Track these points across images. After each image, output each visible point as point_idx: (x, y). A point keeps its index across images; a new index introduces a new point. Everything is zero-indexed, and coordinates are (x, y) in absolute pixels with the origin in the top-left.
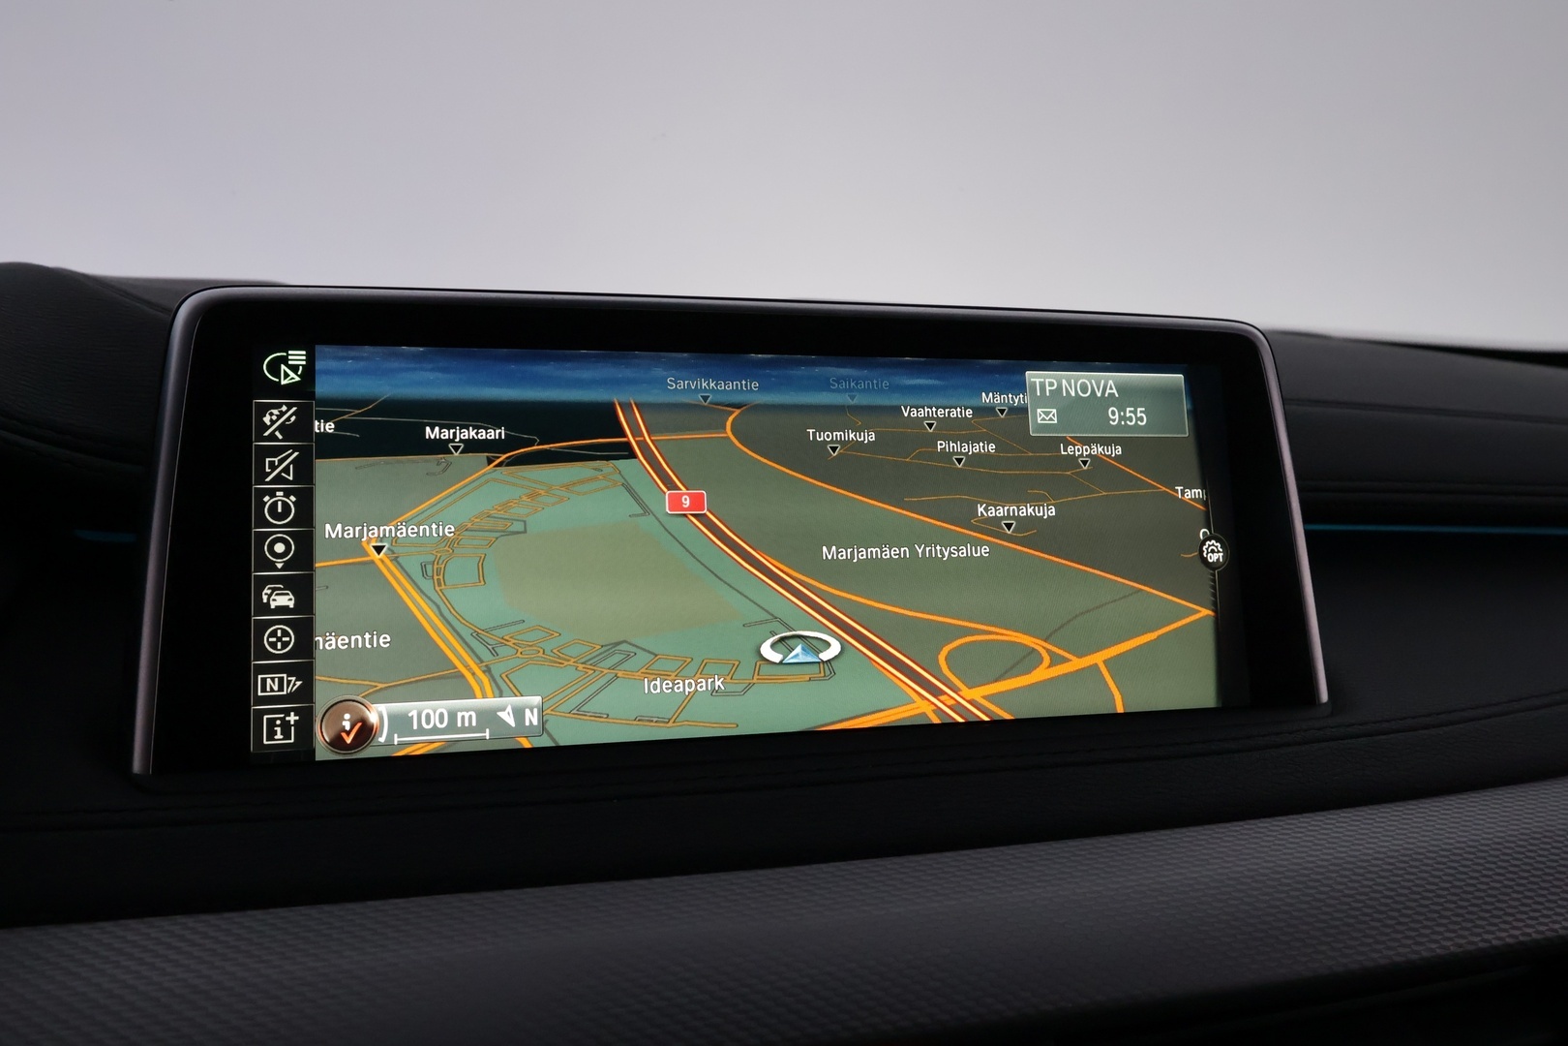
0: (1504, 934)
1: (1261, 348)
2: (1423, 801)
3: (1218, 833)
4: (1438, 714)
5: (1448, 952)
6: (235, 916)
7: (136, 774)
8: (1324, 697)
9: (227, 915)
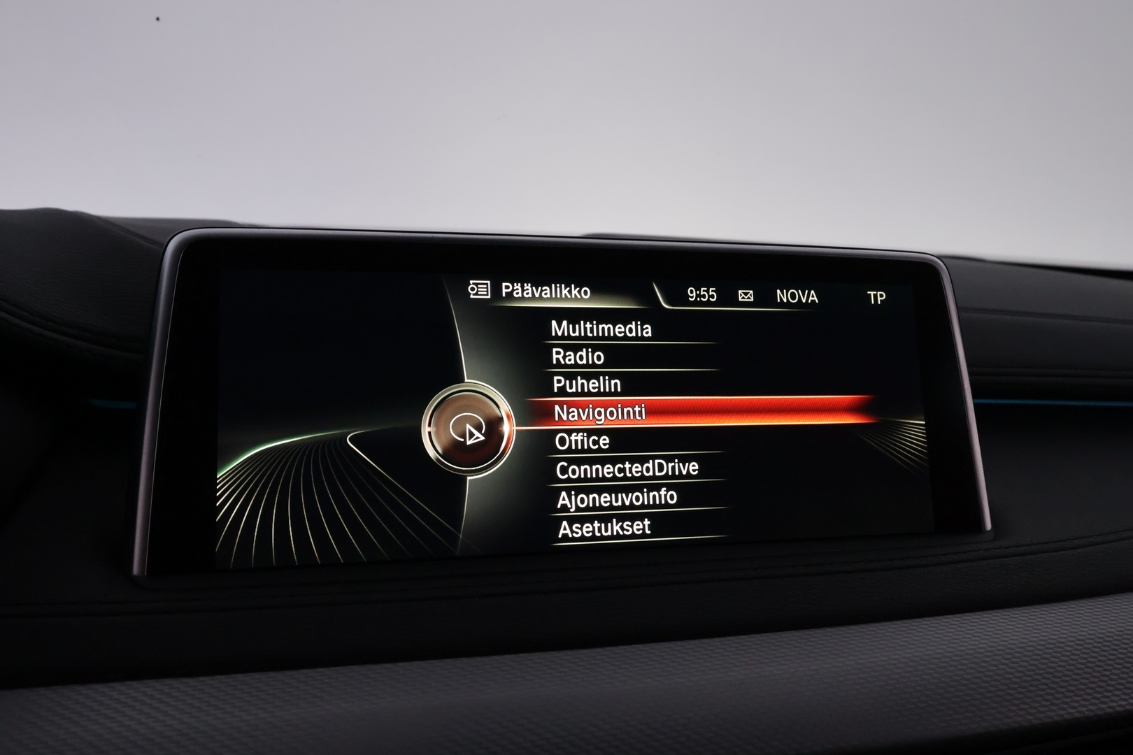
0: (1114, 704)
1: (941, 272)
2: (1044, 605)
3: (913, 626)
4: (1073, 539)
5: (1073, 717)
6: (208, 680)
7: (136, 576)
8: (989, 526)
9: (201, 679)
